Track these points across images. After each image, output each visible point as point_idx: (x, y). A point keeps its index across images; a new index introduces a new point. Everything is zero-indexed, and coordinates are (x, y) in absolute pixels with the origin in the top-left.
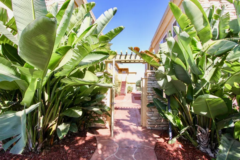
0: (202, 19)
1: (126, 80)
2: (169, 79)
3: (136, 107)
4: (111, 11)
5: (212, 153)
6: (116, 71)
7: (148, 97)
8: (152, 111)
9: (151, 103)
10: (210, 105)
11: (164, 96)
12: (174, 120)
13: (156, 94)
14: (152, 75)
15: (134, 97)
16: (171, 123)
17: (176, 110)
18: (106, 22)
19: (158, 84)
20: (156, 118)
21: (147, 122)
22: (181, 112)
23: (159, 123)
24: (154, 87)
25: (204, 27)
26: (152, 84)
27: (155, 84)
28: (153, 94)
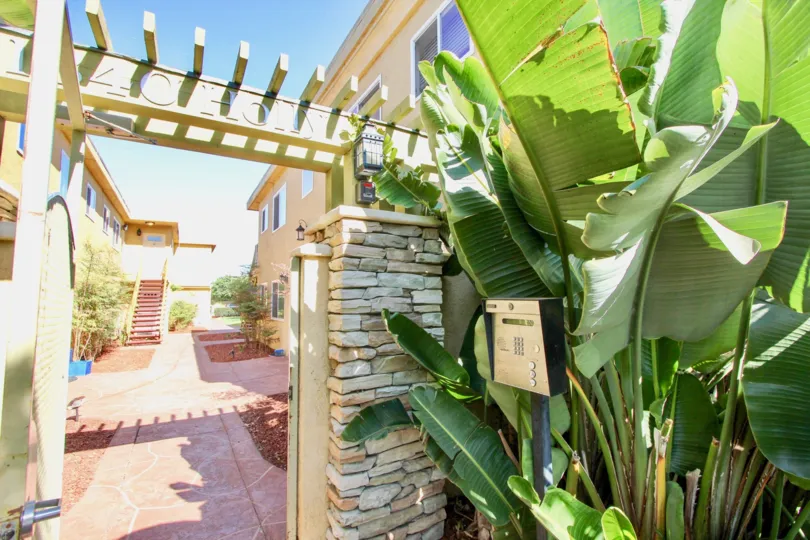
1: (164, 275)
3: (227, 407)
6: (110, 230)
7: (341, 371)
8: (367, 456)
14: (371, 239)
15: (207, 348)
20: (386, 495)
23: (402, 518)
26: (365, 288)
27: (384, 292)
28: (372, 353)
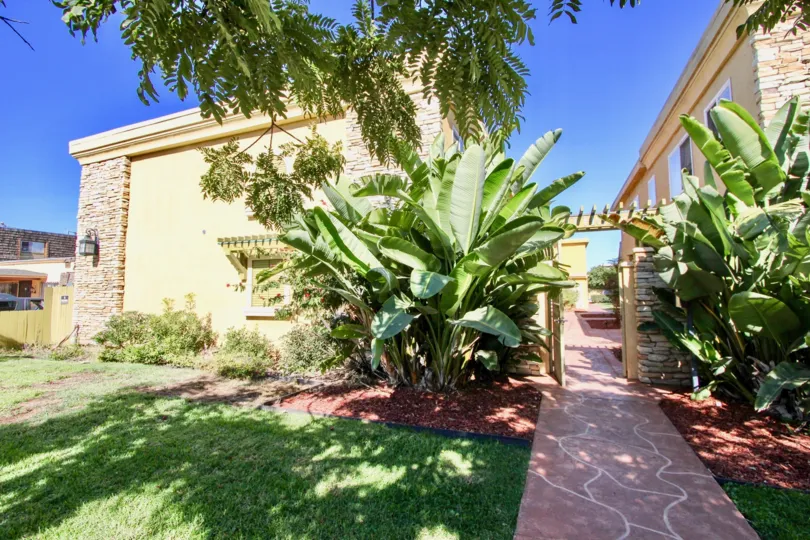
0: (758, 145)
2: (683, 268)
3: (602, 346)
4: (549, 136)
5: (789, 412)
7: (638, 309)
8: (651, 342)
9: (648, 323)
10: (764, 312)
11: (678, 304)
12: (702, 352)
13: (659, 302)
14: (648, 259)
15: (588, 321)
16: (696, 357)
17: (708, 332)
18: (540, 159)
19: (661, 280)
20: (661, 358)
21: (640, 366)
22: (720, 337)
23: (670, 370)
24: (653, 288)
25: (763, 159)
26: (648, 279)
27: (655, 280)
28: (652, 303)
